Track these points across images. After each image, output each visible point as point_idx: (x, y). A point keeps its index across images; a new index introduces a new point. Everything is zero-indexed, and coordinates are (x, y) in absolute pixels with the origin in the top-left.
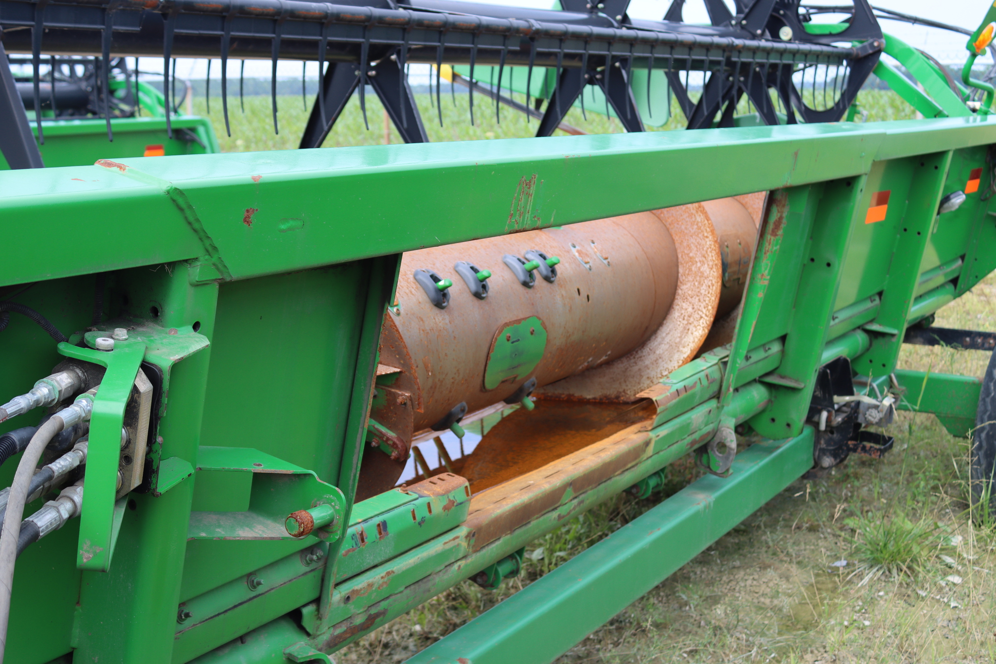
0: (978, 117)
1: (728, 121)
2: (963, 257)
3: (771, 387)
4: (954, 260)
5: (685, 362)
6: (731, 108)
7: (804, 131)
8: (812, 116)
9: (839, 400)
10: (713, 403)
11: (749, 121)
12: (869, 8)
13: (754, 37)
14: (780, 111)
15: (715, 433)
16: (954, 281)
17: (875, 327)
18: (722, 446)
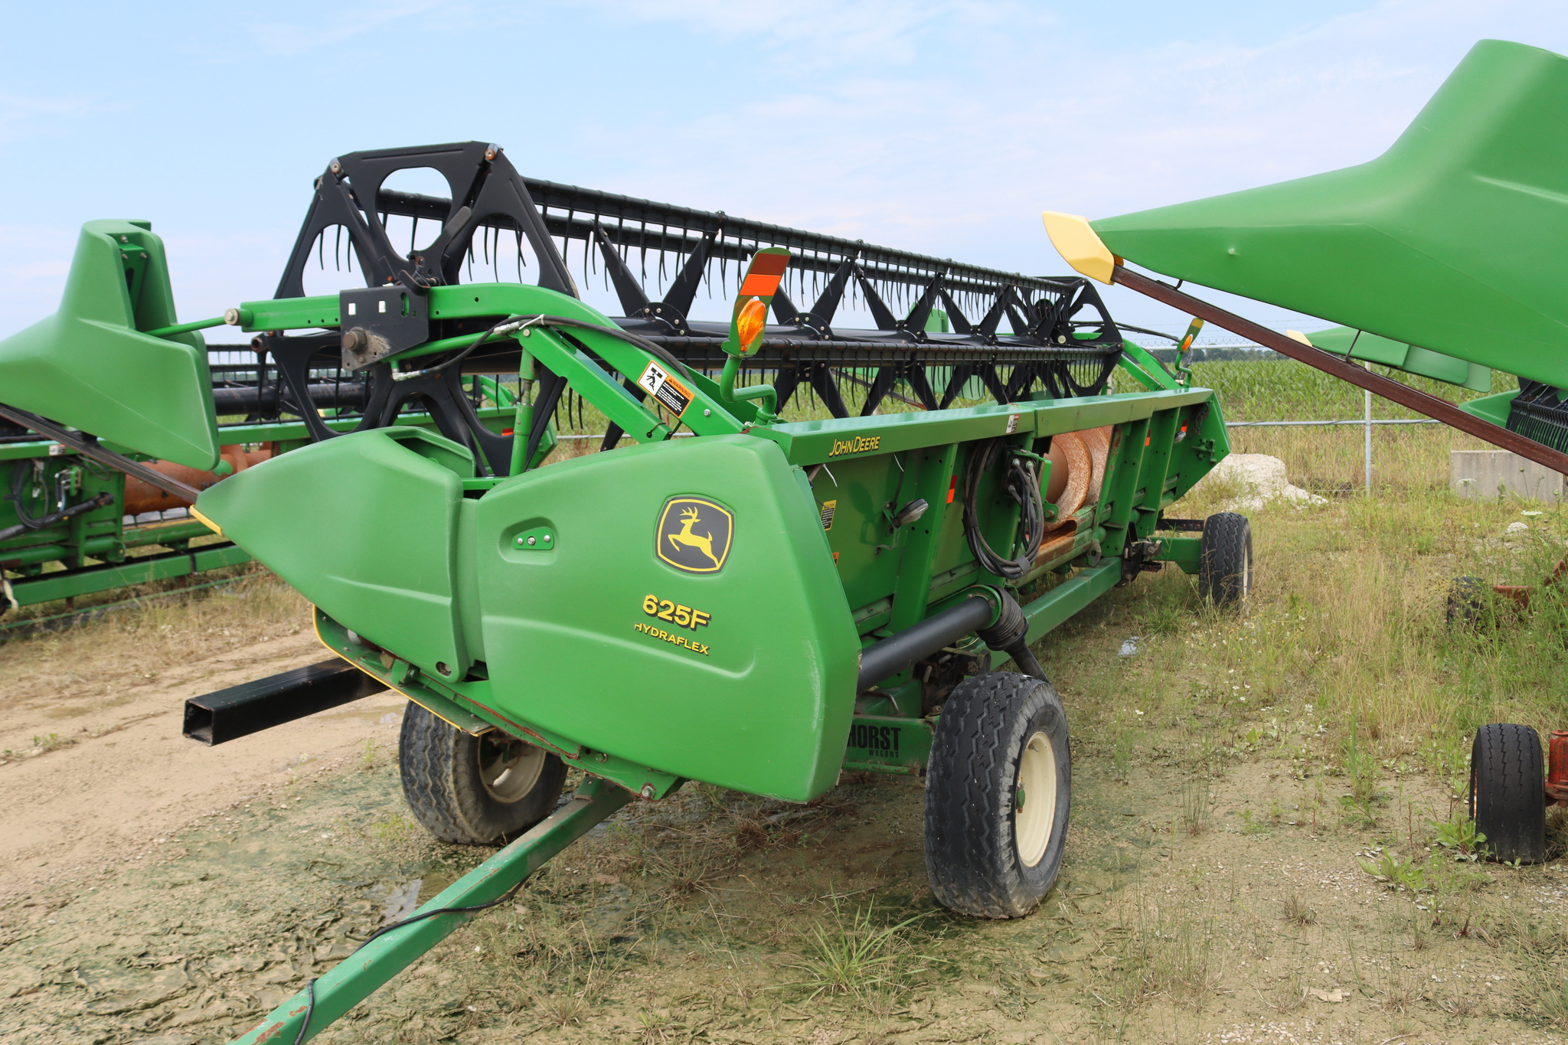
0: (1183, 390)
1: (1027, 397)
2: (1178, 475)
3: (1107, 528)
4: (1172, 477)
5: (1076, 510)
6: (1027, 389)
7: (1075, 402)
8: (1082, 392)
9: (1134, 544)
10: (1090, 530)
11: (1038, 396)
12: (1114, 324)
13: (1043, 344)
14: (1062, 390)
15: (1091, 545)
16: (1174, 490)
17: (1143, 508)
18: (1094, 553)
